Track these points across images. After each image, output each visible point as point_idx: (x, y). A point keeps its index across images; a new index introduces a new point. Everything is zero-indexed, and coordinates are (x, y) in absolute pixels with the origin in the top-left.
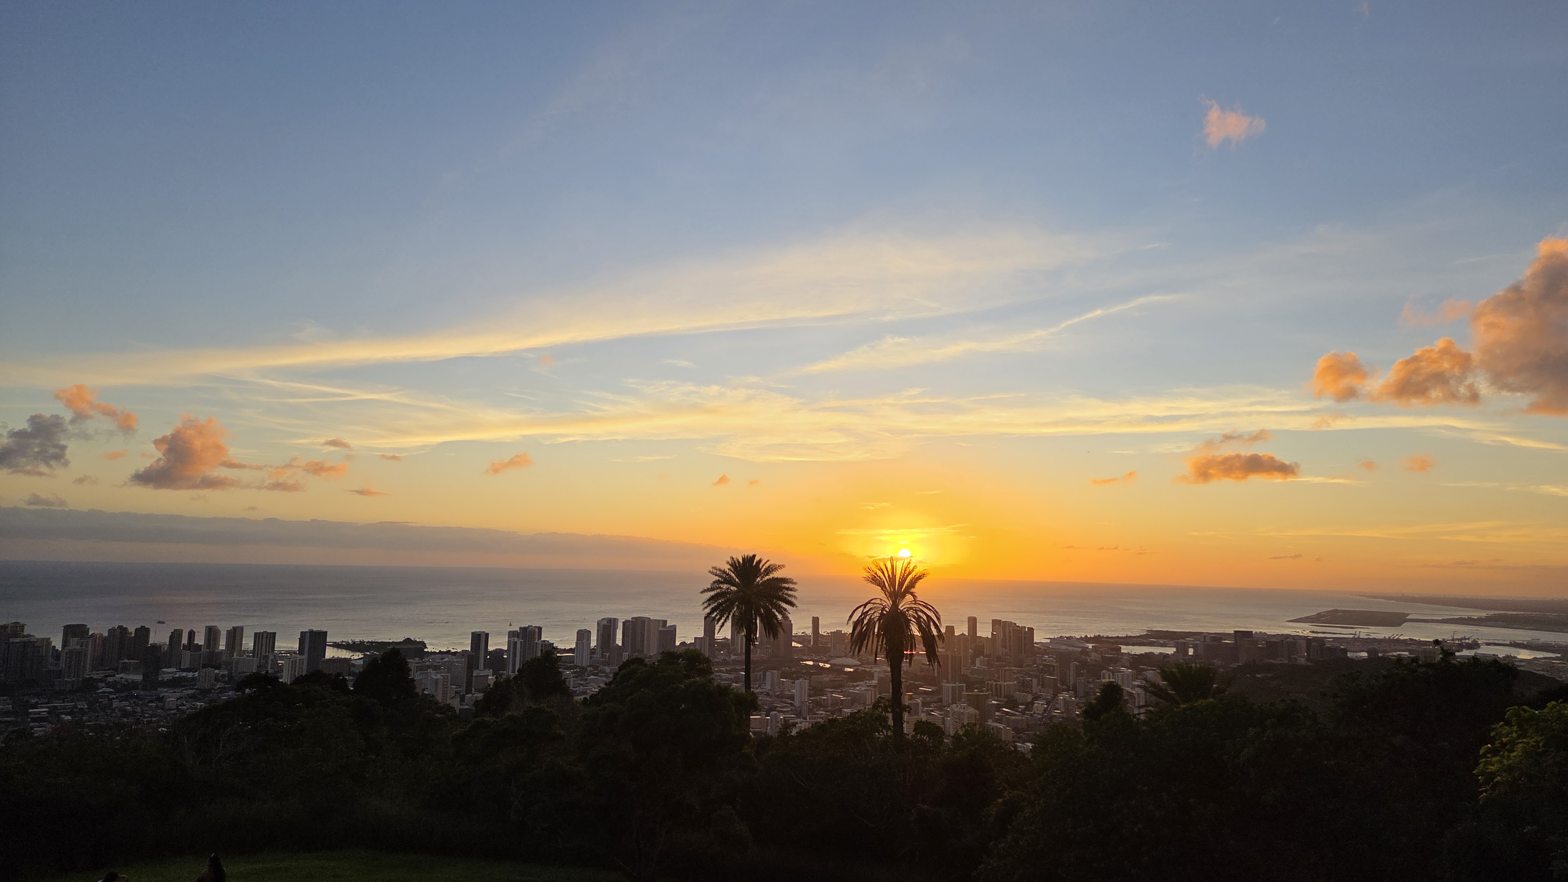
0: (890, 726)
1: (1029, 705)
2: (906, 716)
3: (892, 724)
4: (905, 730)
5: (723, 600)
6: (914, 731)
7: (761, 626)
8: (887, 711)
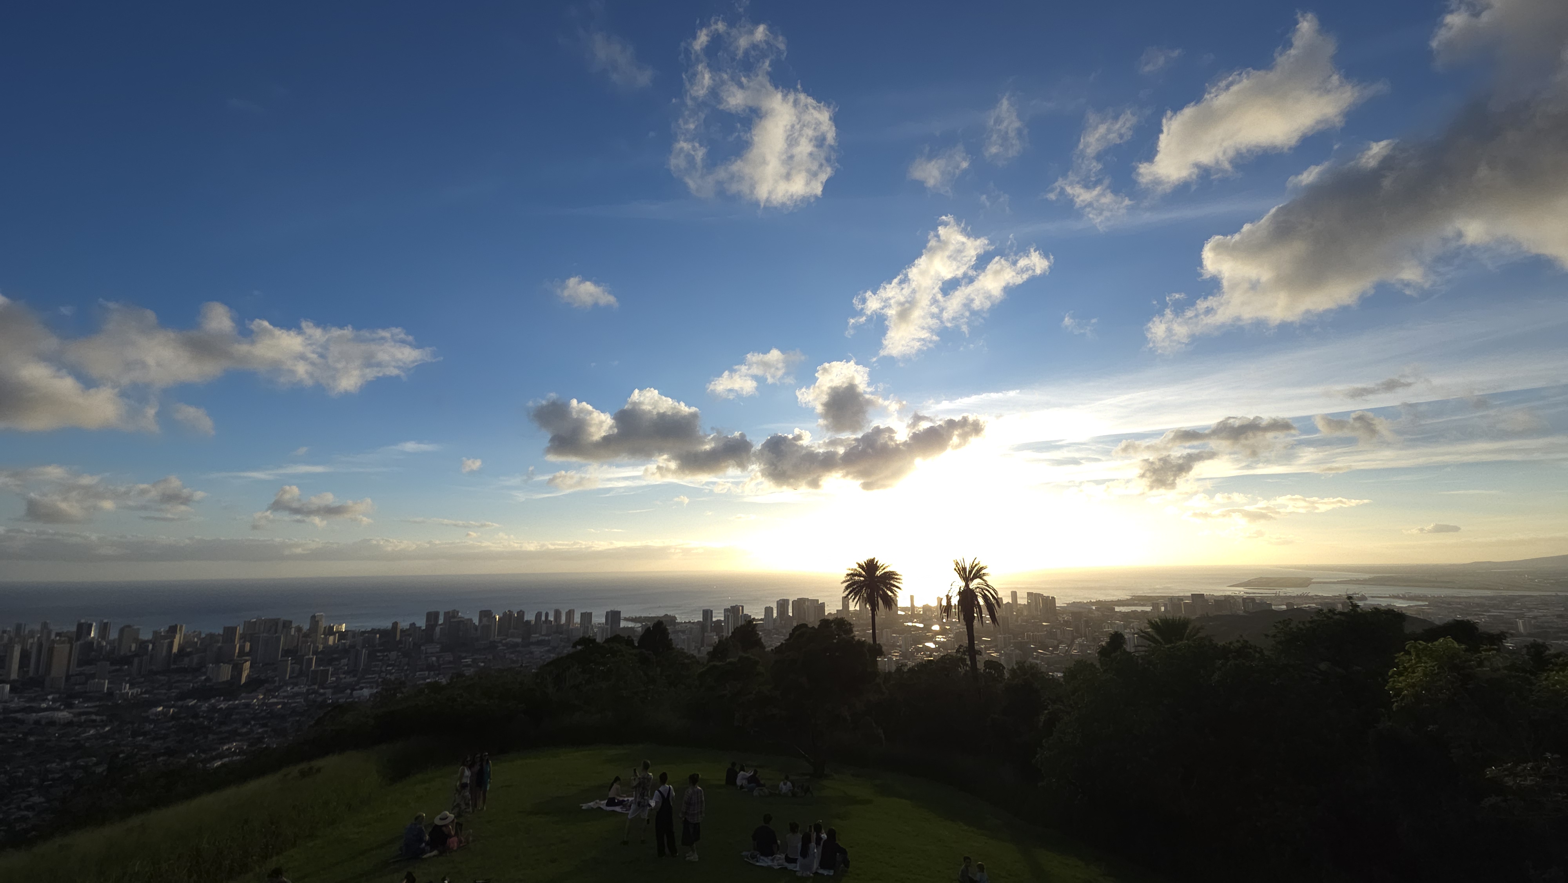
1: (1056, 648)
2: (978, 657)
3: (969, 663)
4: (978, 667)
5: (856, 586)
6: (984, 667)
7: (880, 602)
8: (965, 655)
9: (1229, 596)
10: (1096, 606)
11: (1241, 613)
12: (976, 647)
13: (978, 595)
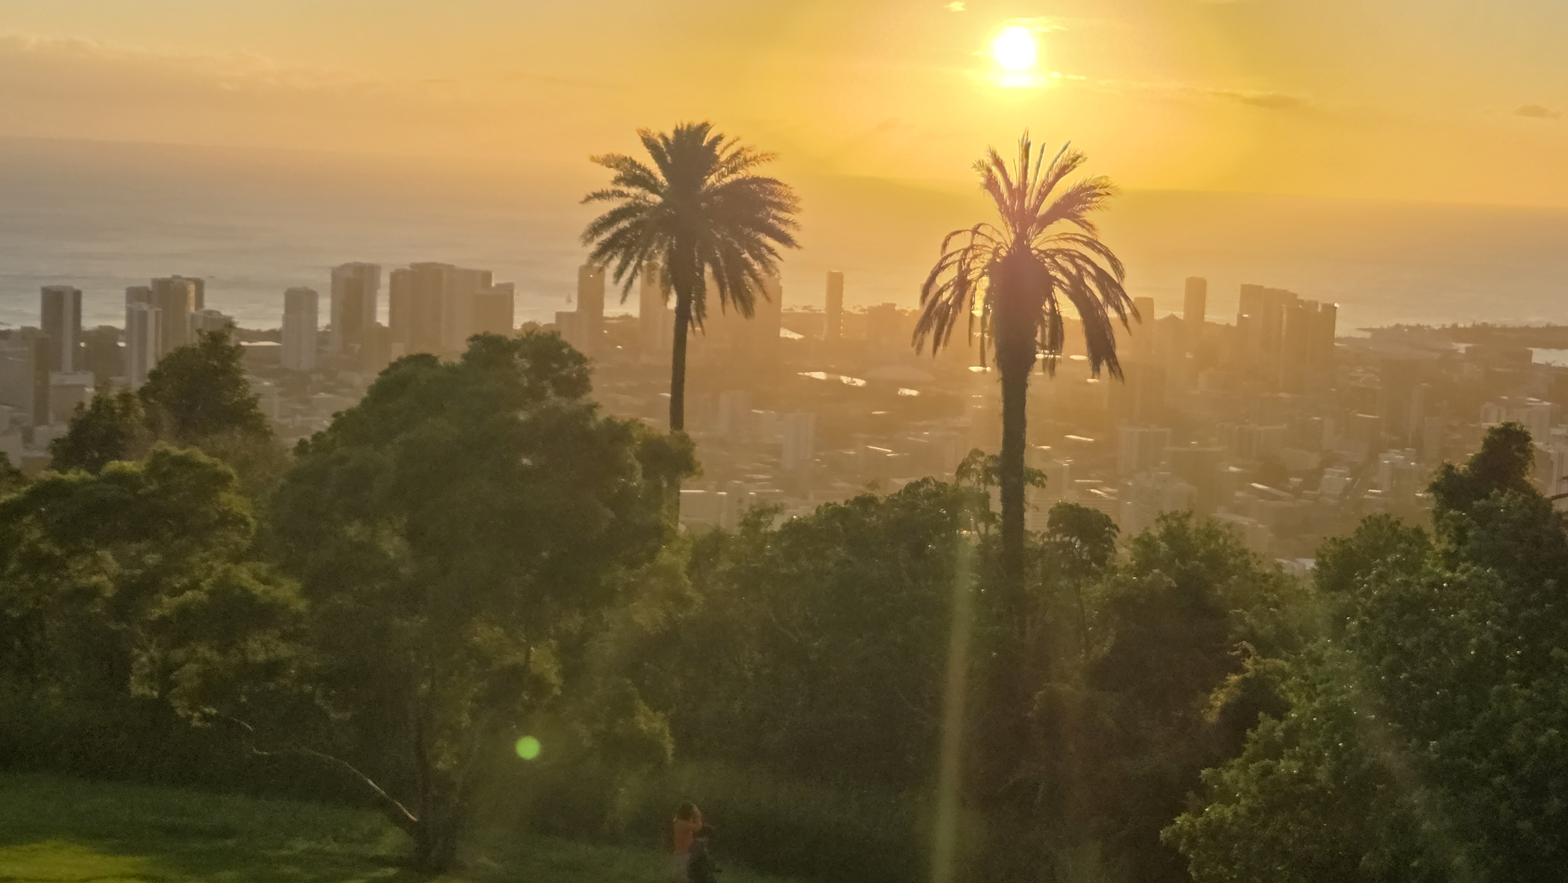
0: (993, 515)
1: (1313, 478)
2: (1031, 493)
3: (999, 510)
4: (1029, 525)
6: (1049, 526)
7: (713, 286)
8: (986, 481)
10: (1470, 345)
13: (1056, 279)
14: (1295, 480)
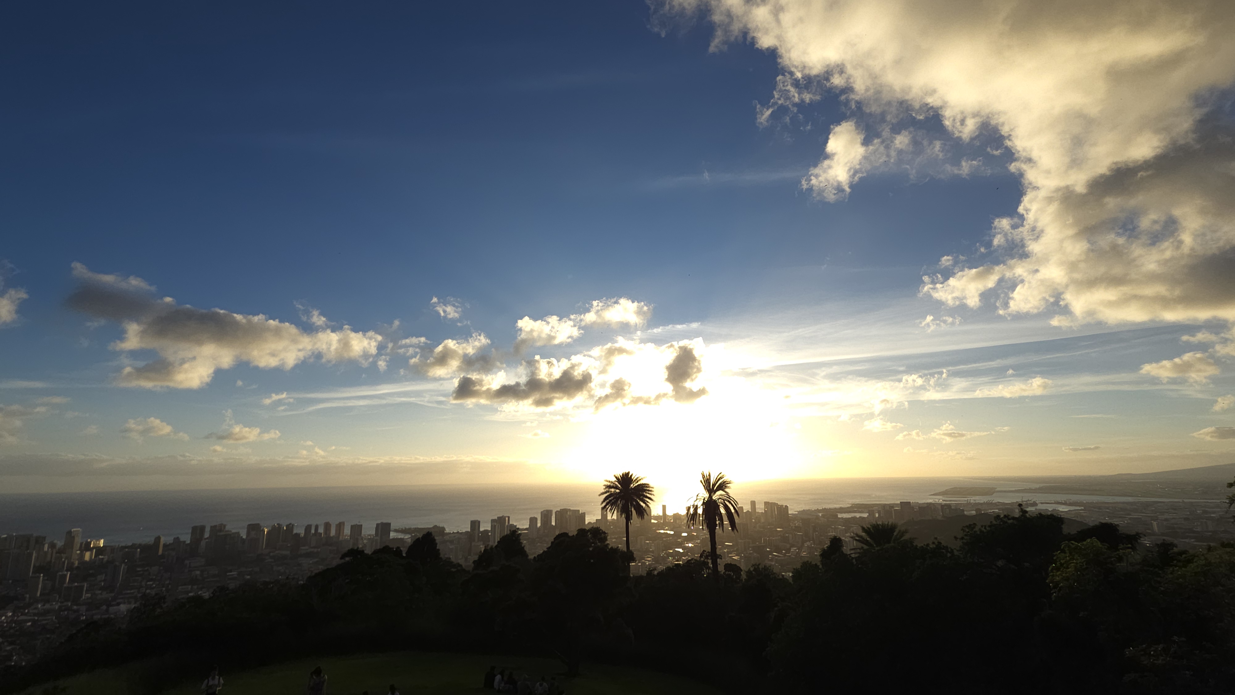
1: (788, 551)
2: (719, 561)
3: (711, 566)
4: (719, 570)
5: (612, 498)
6: (724, 569)
7: (634, 512)
8: (708, 559)
9: (930, 504)
10: (822, 514)
11: (940, 518)
12: (718, 552)
13: (720, 505)
14: (784, 552)
